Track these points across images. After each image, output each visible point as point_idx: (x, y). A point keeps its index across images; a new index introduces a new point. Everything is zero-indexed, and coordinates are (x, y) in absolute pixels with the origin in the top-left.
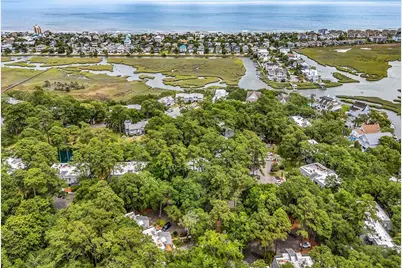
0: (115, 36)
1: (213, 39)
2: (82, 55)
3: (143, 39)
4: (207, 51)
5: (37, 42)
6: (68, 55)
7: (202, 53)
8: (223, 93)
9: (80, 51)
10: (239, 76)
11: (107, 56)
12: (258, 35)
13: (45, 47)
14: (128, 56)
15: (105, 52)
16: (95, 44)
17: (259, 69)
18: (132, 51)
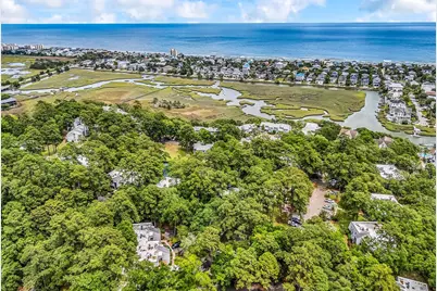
0: (239, 61)
1: (342, 68)
2: (200, 77)
3: (264, 65)
4: (327, 81)
5: (168, 63)
6: (188, 77)
7: (321, 83)
8: (315, 127)
9: (199, 74)
10: (352, 111)
11: (222, 80)
12: (404, 66)
13: (171, 68)
14: (241, 81)
15: (221, 76)
16: (215, 68)
17: (381, 106)
18: (246, 76)
